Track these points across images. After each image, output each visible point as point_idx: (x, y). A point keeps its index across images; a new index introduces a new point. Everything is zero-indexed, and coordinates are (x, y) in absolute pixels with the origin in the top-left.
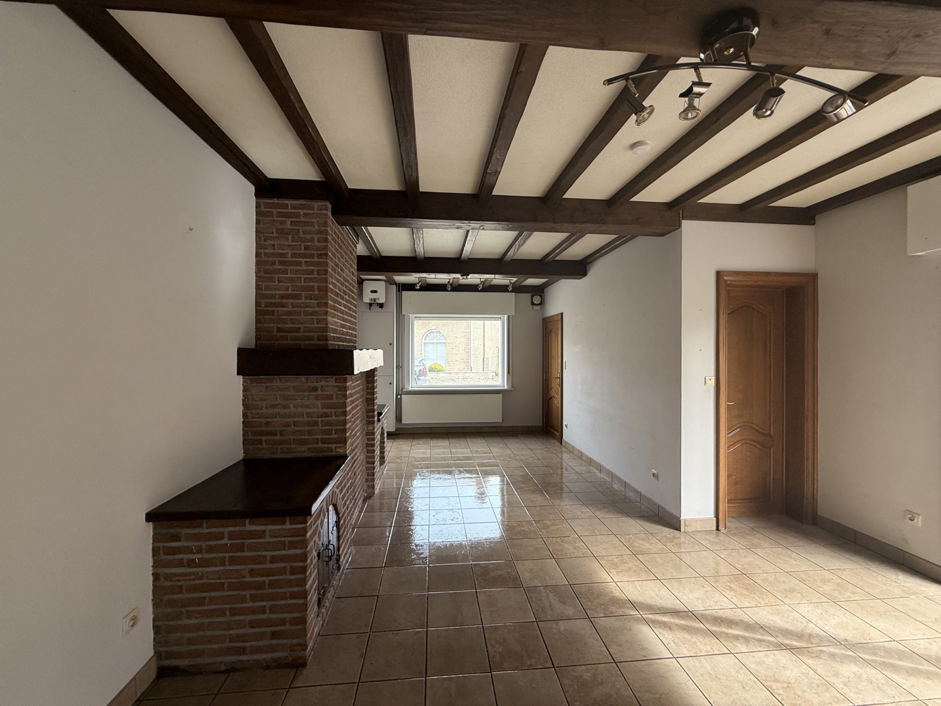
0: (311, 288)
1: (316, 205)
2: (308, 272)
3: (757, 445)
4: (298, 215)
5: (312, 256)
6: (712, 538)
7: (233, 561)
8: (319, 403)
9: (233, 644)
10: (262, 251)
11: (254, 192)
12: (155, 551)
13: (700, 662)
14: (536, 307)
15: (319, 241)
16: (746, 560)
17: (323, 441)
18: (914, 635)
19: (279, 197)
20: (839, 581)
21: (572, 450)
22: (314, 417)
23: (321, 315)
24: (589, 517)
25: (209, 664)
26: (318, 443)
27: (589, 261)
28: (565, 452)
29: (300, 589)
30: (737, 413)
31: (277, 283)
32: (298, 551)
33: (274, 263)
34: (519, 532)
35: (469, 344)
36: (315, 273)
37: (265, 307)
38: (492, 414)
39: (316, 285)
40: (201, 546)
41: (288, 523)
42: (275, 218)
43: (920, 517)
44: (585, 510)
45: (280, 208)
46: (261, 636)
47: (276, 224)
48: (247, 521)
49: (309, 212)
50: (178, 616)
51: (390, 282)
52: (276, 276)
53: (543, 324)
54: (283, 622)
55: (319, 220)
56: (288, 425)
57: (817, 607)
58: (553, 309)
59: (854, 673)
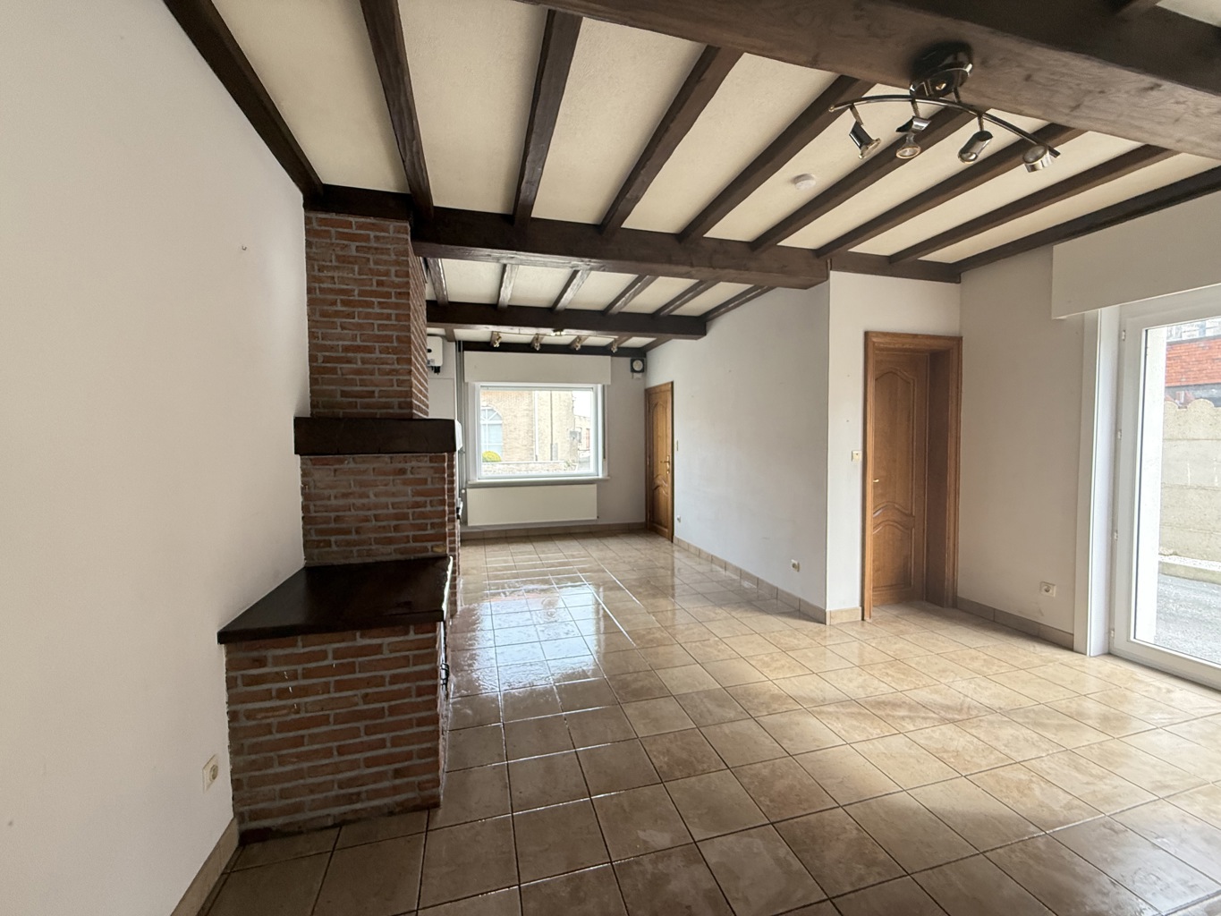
0: (389, 339)
1: (392, 225)
2: (380, 316)
3: (899, 526)
4: (367, 239)
5: (388, 295)
6: (858, 628)
7: (340, 686)
8: (409, 489)
9: (342, 792)
10: (317, 285)
11: (302, 201)
12: (231, 683)
13: (873, 744)
14: (636, 375)
15: (397, 276)
16: (897, 646)
17: (416, 539)
18: (1055, 696)
19: (338, 212)
20: (986, 657)
21: (686, 549)
22: (403, 508)
23: (401, 374)
24: (726, 618)
25: (312, 819)
26: (409, 542)
27: (711, 316)
28: (678, 551)
29: (429, 713)
30: (880, 491)
31: (339, 330)
32: (427, 667)
33: (334, 303)
34: (652, 641)
35: (532, 425)
36: (393, 317)
37: (323, 362)
38: (584, 509)
39: (395, 334)
40: (296, 671)
41: (412, 632)
42: (334, 241)
43: (1055, 587)
44: (719, 611)
45: (342, 227)
46: (379, 777)
47: (336, 249)
48: (358, 634)
49: (383, 234)
50: (268, 763)
51: (449, 338)
52: (338, 321)
53: (646, 397)
54: (409, 756)
55: (396, 246)
56: (367, 520)
57: (970, 683)
58: (658, 377)
59: (1012, 735)
